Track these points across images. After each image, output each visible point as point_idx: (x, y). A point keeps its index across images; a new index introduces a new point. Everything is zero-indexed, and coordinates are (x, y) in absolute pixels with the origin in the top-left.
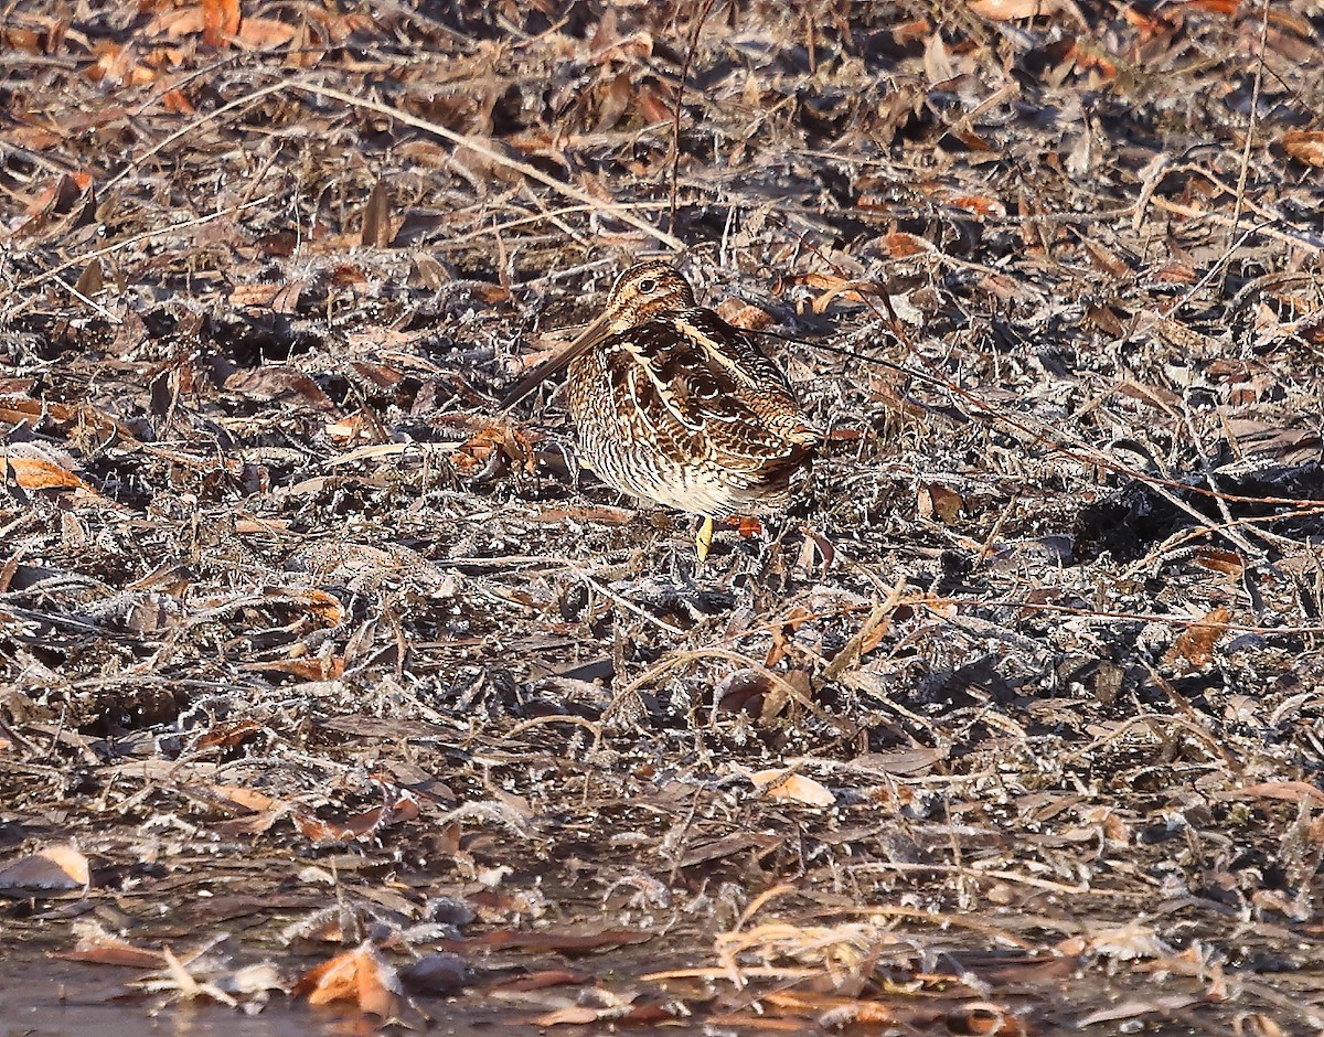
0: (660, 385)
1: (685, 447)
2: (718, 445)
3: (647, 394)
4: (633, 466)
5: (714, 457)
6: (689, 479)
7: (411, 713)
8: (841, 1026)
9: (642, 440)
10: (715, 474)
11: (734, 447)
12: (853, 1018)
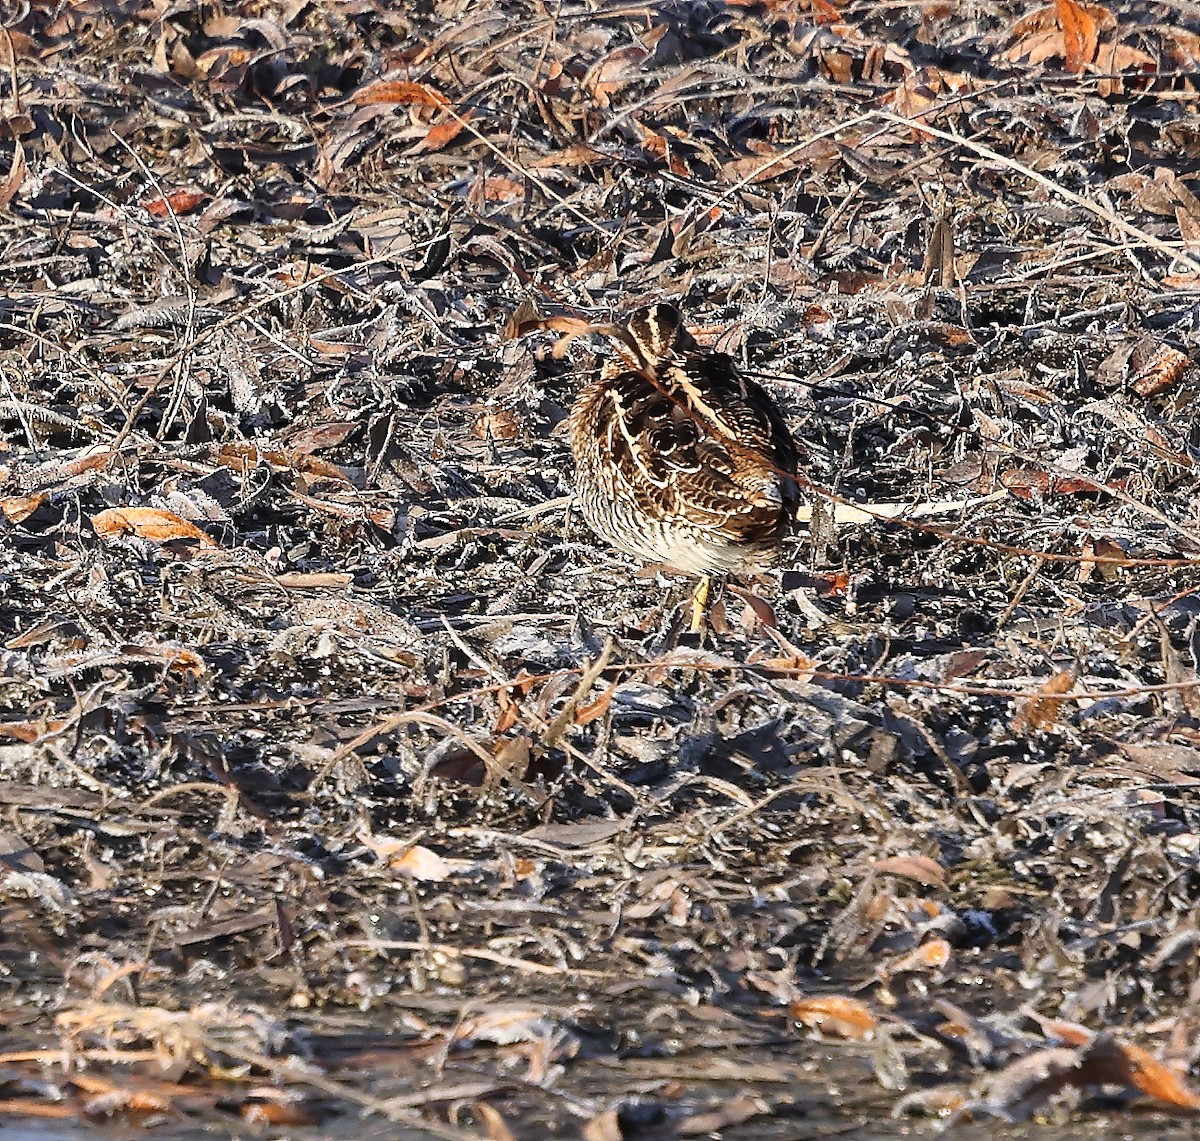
0: (631, 440)
1: (657, 501)
2: (686, 498)
3: (620, 447)
4: (615, 520)
5: (683, 511)
6: (668, 535)
7: (70, 779)
8: (110, 1114)
9: (622, 494)
10: (688, 530)
11: (698, 501)
12: (125, 1106)
